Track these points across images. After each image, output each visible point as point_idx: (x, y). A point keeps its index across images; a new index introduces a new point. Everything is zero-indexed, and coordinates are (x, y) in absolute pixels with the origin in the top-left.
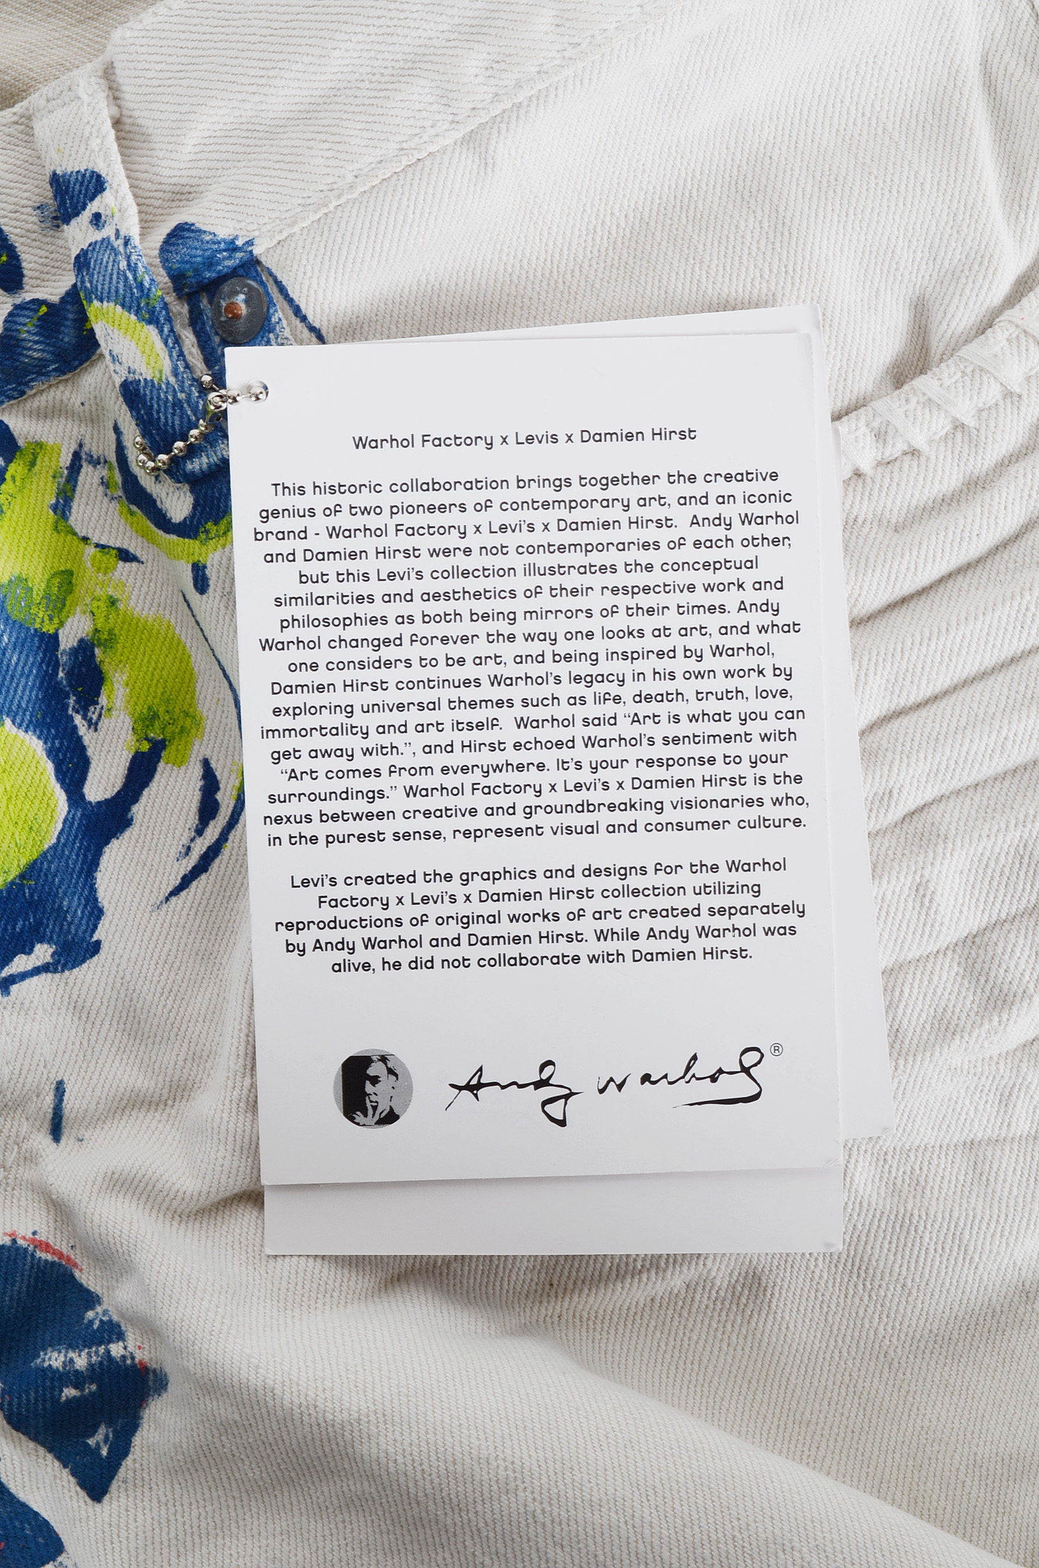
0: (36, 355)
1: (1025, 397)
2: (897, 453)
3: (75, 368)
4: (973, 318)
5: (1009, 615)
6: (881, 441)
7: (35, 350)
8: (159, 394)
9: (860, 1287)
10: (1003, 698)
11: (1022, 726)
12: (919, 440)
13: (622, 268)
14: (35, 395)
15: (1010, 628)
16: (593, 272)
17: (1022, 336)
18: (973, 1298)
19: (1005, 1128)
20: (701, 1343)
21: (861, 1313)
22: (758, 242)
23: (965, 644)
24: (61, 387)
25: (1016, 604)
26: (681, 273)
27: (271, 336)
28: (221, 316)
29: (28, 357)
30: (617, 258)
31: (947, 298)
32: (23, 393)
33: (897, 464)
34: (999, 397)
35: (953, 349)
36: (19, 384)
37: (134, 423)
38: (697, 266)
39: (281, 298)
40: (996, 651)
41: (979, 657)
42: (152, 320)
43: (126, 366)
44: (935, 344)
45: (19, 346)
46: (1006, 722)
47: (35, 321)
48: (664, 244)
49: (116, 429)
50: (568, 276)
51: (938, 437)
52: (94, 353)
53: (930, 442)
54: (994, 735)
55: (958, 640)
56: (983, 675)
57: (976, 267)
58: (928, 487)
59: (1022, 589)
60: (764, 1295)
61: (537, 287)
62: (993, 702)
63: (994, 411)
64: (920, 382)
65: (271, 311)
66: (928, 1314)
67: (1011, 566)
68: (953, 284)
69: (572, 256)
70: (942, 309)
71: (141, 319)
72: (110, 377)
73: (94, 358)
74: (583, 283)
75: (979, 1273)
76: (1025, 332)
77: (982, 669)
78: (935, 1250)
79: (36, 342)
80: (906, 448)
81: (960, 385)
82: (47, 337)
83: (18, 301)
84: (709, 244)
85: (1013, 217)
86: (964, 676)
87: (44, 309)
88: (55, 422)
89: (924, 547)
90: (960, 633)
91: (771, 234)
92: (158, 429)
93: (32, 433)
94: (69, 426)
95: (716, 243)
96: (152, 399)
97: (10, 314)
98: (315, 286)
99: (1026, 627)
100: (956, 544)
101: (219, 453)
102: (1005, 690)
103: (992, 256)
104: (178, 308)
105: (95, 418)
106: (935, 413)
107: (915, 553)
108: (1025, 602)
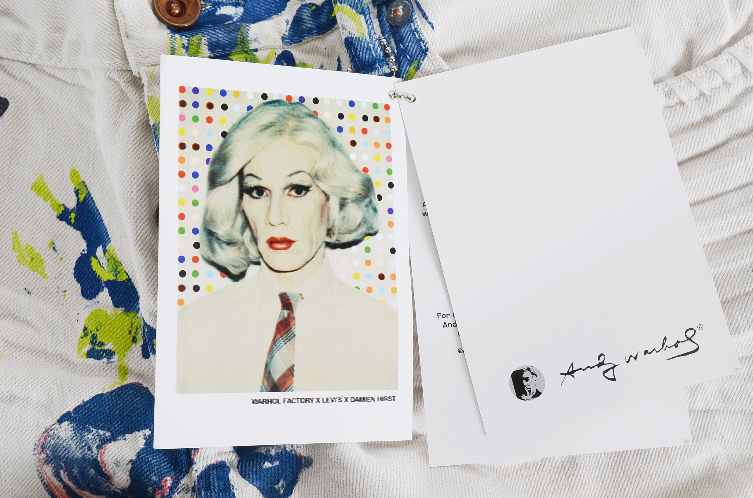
0: (309, 25)
1: (732, 85)
2: (674, 103)
3: (324, 33)
4: (712, 50)
5: (717, 176)
6: (668, 97)
7: (309, 23)
8: (361, 43)
9: (620, 469)
10: (712, 211)
11: (719, 223)
12: (685, 99)
13: (563, 13)
14: (305, 43)
15: (717, 182)
16: (550, 14)
17: (733, 59)
18: (670, 480)
19: (692, 405)
20: (546, 486)
21: (619, 481)
22: (623, 8)
23: (697, 186)
24: (317, 41)
25: (721, 171)
26: (589, 18)
27: (412, 24)
28: (391, 14)
29: (305, 26)
30: (561, 9)
31: (702, 40)
32: (300, 41)
33: (674, 108)
34: (721, 84)
35: (703, 62)
36: (300, 37)
37: (348, 55)
38: (596, 16)
39: (418, 9)
40: (710, 191)
41: (702, 193)
42: (363, 12)
43: (348, 31)
44: (695, 59)
45: (302, 21)
46: (712, 221)
47: (310, 12)
48: (582, 5)
49: (339, 60)
50: (540, 15)
51: (693, 98)
52: (333, 27)
53: (689, 100)
54: (706, 226)
55: (694, 184)
56: (703, 201)
57: (716, 28)
58: (686, 119)
59: (724, 165)
60: (577, 467)
61: (526, 18)
62: (707, 212)
63: (718, 90)
64: (687, 74)
65: (413, 14)
66: (649, 484)
67: (720, 156)
68: (705, 34)
69: (542, 7)
70: (699, 45)
71: (357, 11)
72: (340, 36)
73: (333, 29)
74: (546, 18)
75: (674, 468)
76: (735, 57)
77: (703, 198)
78: (655, 456)
79: (309, 20)
80: (678, 101)
81: (704, 77)
82: (314, 19)
83: (303, 3)
84: (602, 7)
85: (734, 10)
86: (695, 201)
87: (314, 7)
88: (313, 55)
89: (683, 143)
90: (695, 181)
91: (629, 5)
92: (359, 58)
93: (302, 59)
94: (318, 58)
95: (605, 7)
96: (358, 45)
97: (300, 8)
98: (433, 5)
99: (724, 182)
100: (696, 144)
101: (383, 71)
102: (713, 208)
103: (723, 24)
104: (373, 10)
105: (330, 55)
106: (693, 87)
107: (678, 146)
108: (725, 171)
